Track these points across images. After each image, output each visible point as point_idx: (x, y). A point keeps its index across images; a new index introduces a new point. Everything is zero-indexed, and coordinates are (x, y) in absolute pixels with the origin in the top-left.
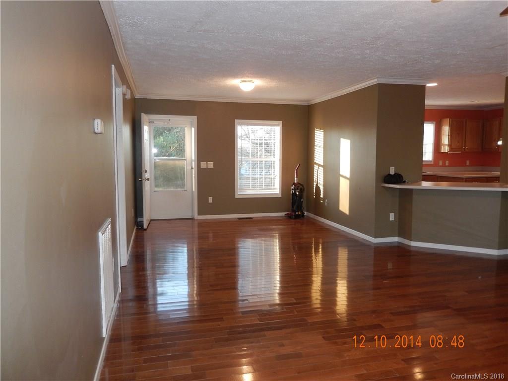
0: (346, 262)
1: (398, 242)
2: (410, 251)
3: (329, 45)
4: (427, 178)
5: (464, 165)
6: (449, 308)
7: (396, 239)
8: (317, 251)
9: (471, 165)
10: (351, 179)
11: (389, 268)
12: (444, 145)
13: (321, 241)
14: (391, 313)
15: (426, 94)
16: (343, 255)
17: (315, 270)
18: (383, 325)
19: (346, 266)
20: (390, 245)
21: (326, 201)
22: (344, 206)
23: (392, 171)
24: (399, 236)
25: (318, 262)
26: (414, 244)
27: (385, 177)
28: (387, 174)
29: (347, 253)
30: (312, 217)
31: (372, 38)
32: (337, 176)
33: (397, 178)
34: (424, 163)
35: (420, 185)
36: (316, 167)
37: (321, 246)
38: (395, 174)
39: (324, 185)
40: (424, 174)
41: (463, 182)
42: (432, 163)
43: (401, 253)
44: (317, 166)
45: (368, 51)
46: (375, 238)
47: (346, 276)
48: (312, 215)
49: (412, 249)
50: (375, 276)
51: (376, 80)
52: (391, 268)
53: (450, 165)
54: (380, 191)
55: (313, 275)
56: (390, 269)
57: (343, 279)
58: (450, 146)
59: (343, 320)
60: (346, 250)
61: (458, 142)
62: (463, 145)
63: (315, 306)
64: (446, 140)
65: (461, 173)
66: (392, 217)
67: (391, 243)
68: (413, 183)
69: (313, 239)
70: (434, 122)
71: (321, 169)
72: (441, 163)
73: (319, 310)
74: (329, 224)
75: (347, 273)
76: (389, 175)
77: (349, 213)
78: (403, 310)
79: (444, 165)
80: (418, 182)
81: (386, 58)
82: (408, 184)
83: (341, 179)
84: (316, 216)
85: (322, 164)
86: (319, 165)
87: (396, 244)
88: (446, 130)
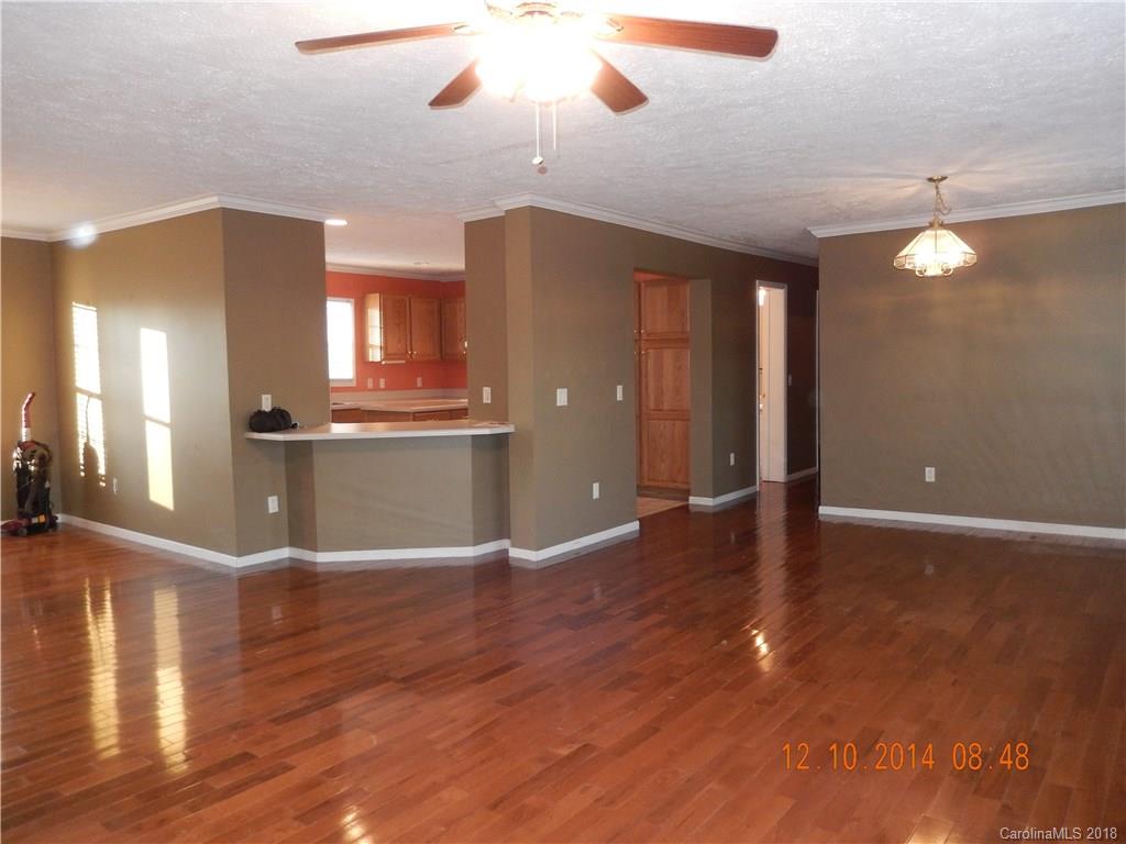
0: (175, 621)
1: (291, 559)
2: (316, 575)
3: (81, 99)
4: (342, 416)
5: (413, 386)
6: (387, 679)
7: (285, 553)
8: (98, 607)
9: (425, 386)
10: (174, 427)
11: (275, 617)
12: (372, 346)
13: (108, 583)
14: (273, 721)
15: (327, 241)
16: (166, 609)
17: (96, 655)
18: (254, 753)
19: (176, 633)
20: (274, 567)
21: (115, 481)
22: (161, 491)
23: (267, 404)
24: (292, 544)
25: (102, 635)
26: (324, 558)
27: (252, 418)
28: (256, 410)
29: (176, 600)
30: (80, 525)
31: (190, 102)
32: (138, 420)
33: (277, 420)
34: (332, 385)
35: (328, 431)
36: (81, 400)
37: (108, 596)
38: (273, 410)
39: (106, 444)
40: (336, 407)
41: (408, 420)
42: (354, 384)
43: (299, 582)
44: (86, 397)
45: (186, 132)
46: (239, 555)
47: (178, 656)
48: (78, 521)
49: (319, 569)
50: (242, 642)
51: (215, 199)
52: (280, 616)
53: (388, 388)
54: (240, 450)
55: (95, 671)
56: (277, 620)
57: (170, 663)
58: (385, 348)
59: (176, 760)
60: (174, 595)
61: (399, 342)
62: (409, 348)
63: (102, 745)
64: (375, 336)
65: (404, 402)
66: (273, 504)
67: (274, 563)
68: (313, 427)
69: (87, 581)
70: (352, 300)
71: (96, 405)
72: (370, 384)
73: (115, 752)
74: (124, 537)
75: (179, 649)
76: (260, 413)
77: (175, 506)
78: (298, 707)
79: (376, 388)
80: (322, 424)
81: (232, 154)
82: (303, 430)
83: (149, 426)
84: (89, 521)
85: (98, 392)
86: (90, 395)
87: (287, 564)
88: (374, 316)
